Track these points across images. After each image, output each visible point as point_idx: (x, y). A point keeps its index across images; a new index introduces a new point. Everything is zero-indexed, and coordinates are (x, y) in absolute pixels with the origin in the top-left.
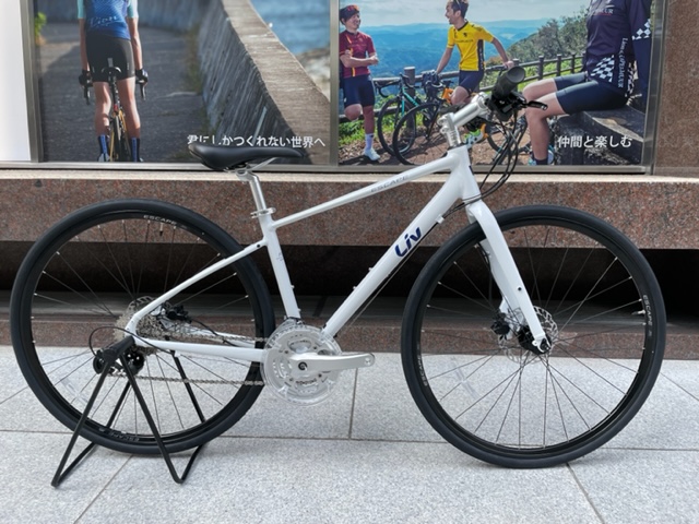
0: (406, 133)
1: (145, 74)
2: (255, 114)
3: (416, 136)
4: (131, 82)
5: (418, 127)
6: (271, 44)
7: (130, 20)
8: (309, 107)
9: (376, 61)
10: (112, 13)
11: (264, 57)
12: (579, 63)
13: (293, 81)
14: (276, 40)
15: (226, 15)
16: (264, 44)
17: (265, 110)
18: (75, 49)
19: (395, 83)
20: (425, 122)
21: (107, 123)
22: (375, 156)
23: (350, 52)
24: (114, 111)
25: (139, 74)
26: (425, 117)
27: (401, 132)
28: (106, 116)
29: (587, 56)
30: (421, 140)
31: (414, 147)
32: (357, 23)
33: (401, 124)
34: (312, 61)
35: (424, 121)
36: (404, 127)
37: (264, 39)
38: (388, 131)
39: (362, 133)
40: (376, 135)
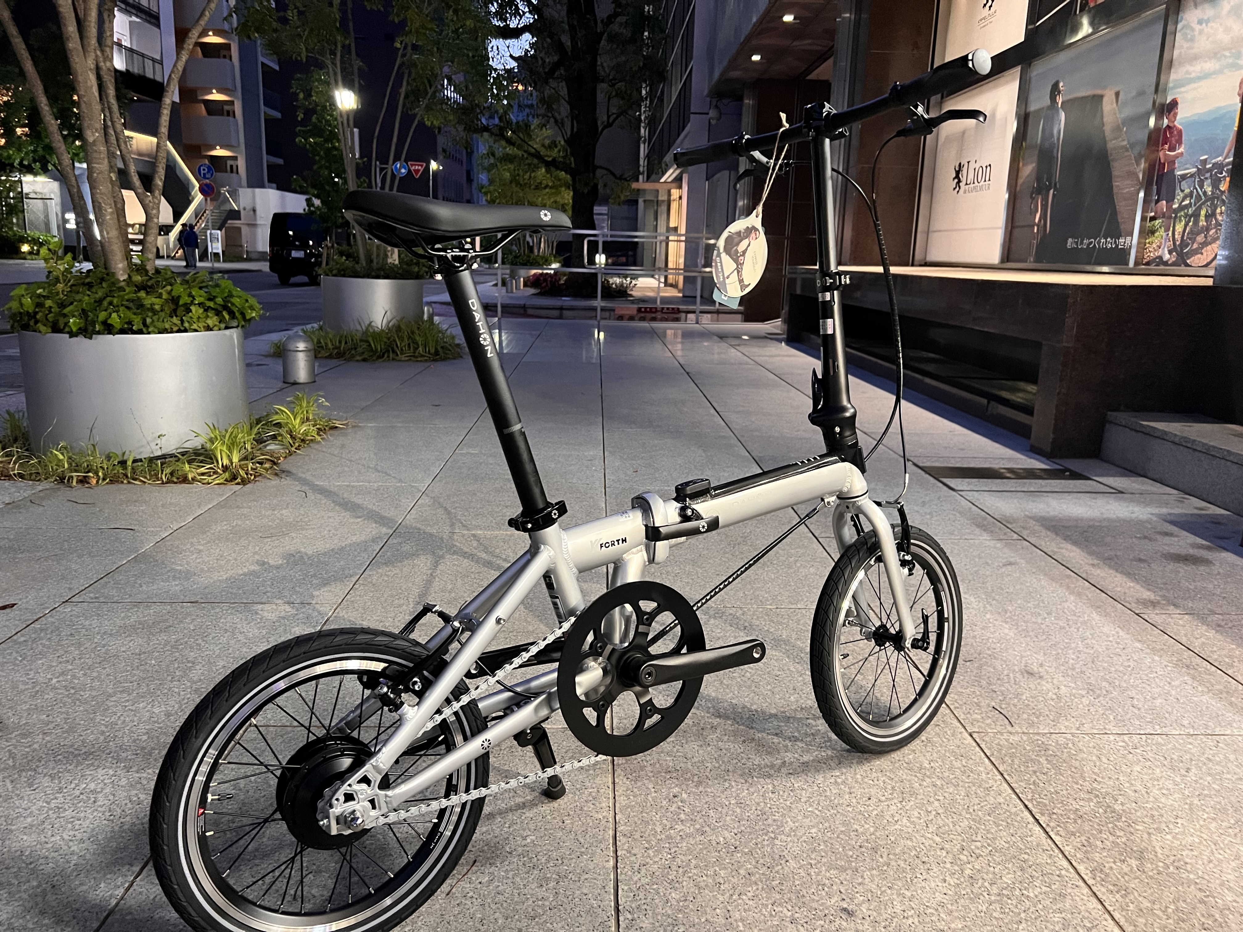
0: (1191, 232)
1: (1058, 186)
2: (1105, 215)
3: (1198, 234)
4: (1052, 191)
5: (1201, 224)
7: (1058, 139)
9: (1182, 153)
10: (1052, 135)
11: (1117, 160)
14: (1125, 143)
16: (1119, 148)
17: (1110, 211)
18: (1034, 168)
19: (1192, 175)
20: (1208, 217)
21: (1036, 230)
22: (1167, 257)
23: (1167, 147)
25: (1055, 185)
26: (1207, 211)
27: (1188, 229)
30: (1200, 238)
31: (1195, 246)
32: (1175, 116)
33: (1189, 221)
35: (1206, 216)
36: (1191, 224)
37: (1120, 142)
38: (1179, 228)
39: (1162, 232)
40: (1170, 233)
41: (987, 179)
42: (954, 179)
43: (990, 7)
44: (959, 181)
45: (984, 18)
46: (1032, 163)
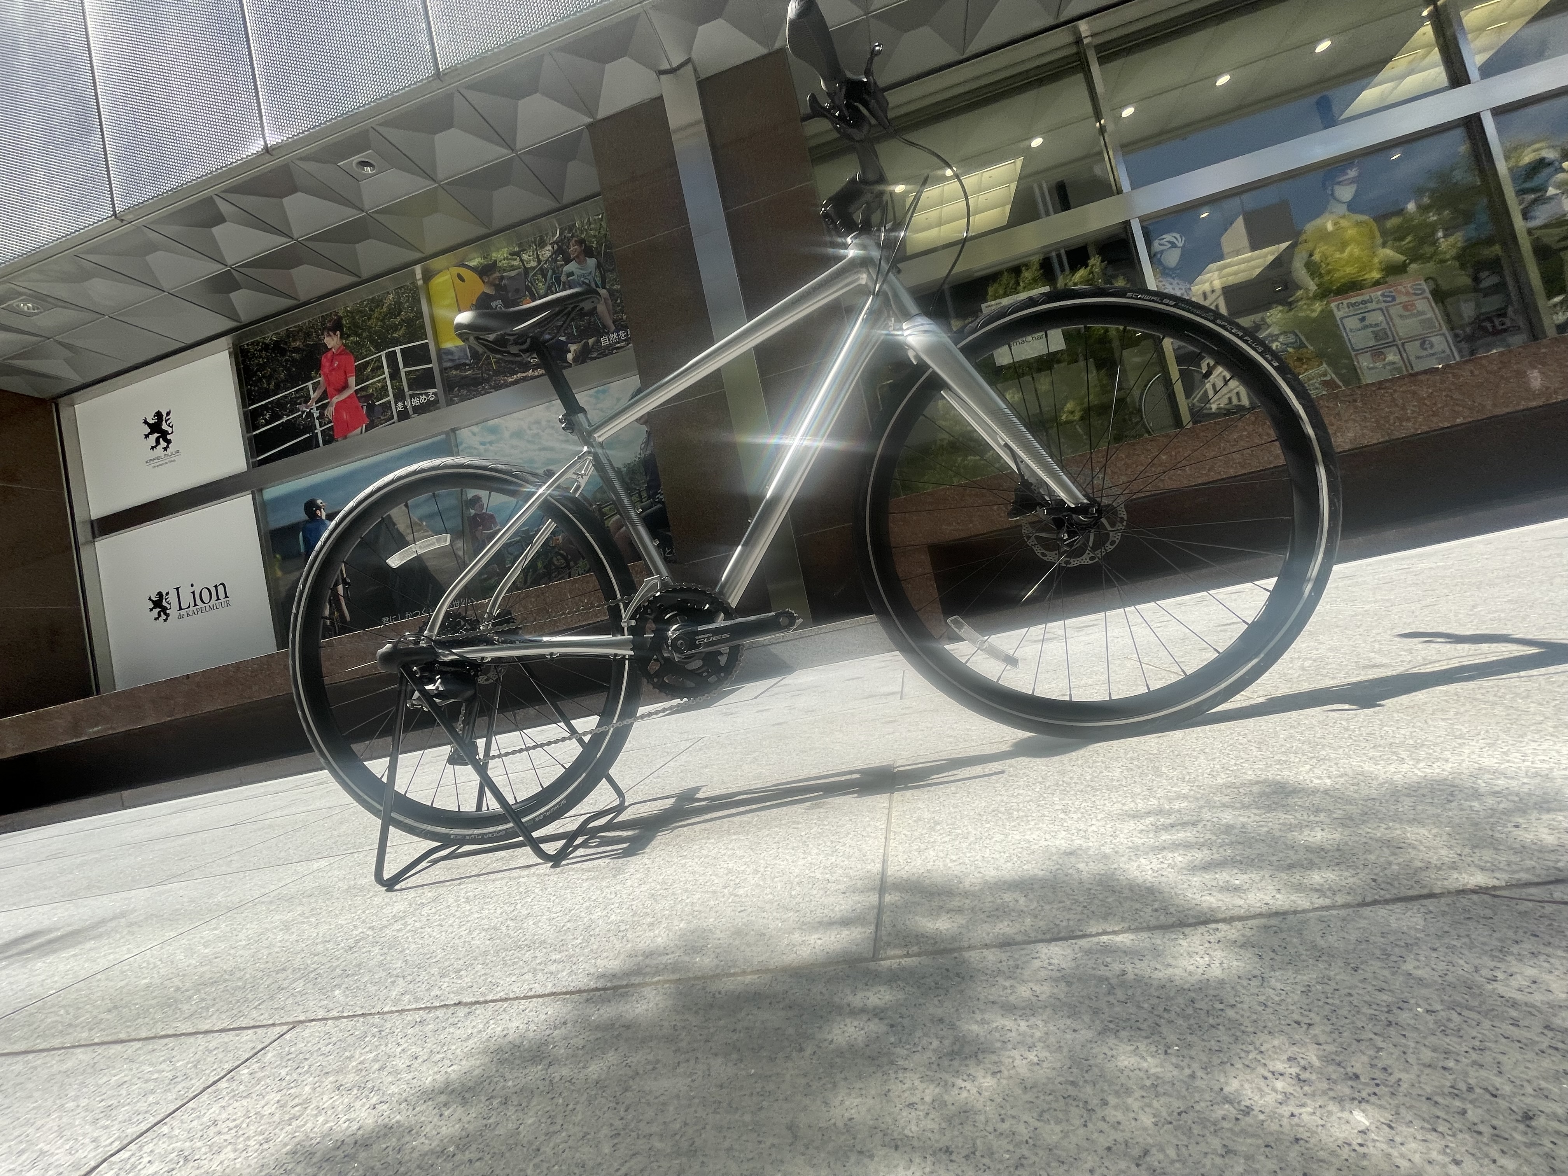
1: (348, 580)
4: (340, 587)
12: (644, 495)
15: (394, 524)
24: (331, 613)
25: (344, 582)
28: (326, 618)
29: (648, 488)
32: (482, 506)
41: (222, 595)
42: (153, 609)
43: (166, 449)
45: (158, 458)
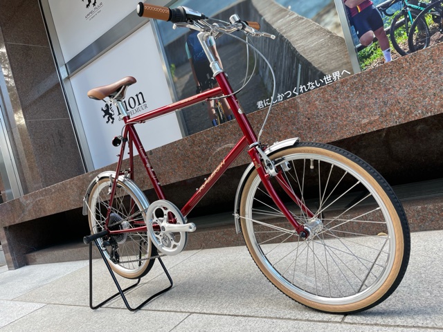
0: (420, 36)
2: (294, 71)
5: (430, 27)
6: (292, 20)
8: (331, 51)
11: (290, 30)
13: (315, 37)
14: (296, 15)
15: (261, 16)
16: (288, 22)
17: (300, 66)
18: (191, 77)
20: (436, 19)
21: (214, 112)
24: (216, 103)
28: (213, 108)
31: (431, 44)
34: (324, 17)
36: (416, 32)
37: (288, 18)
39: (379, 51)
40: (392, 48)
41: (141, 101)
42: (104, 117)
43: (94, 4)
44: (111, 115)
45: (91, 13)
46: (187, 73)
